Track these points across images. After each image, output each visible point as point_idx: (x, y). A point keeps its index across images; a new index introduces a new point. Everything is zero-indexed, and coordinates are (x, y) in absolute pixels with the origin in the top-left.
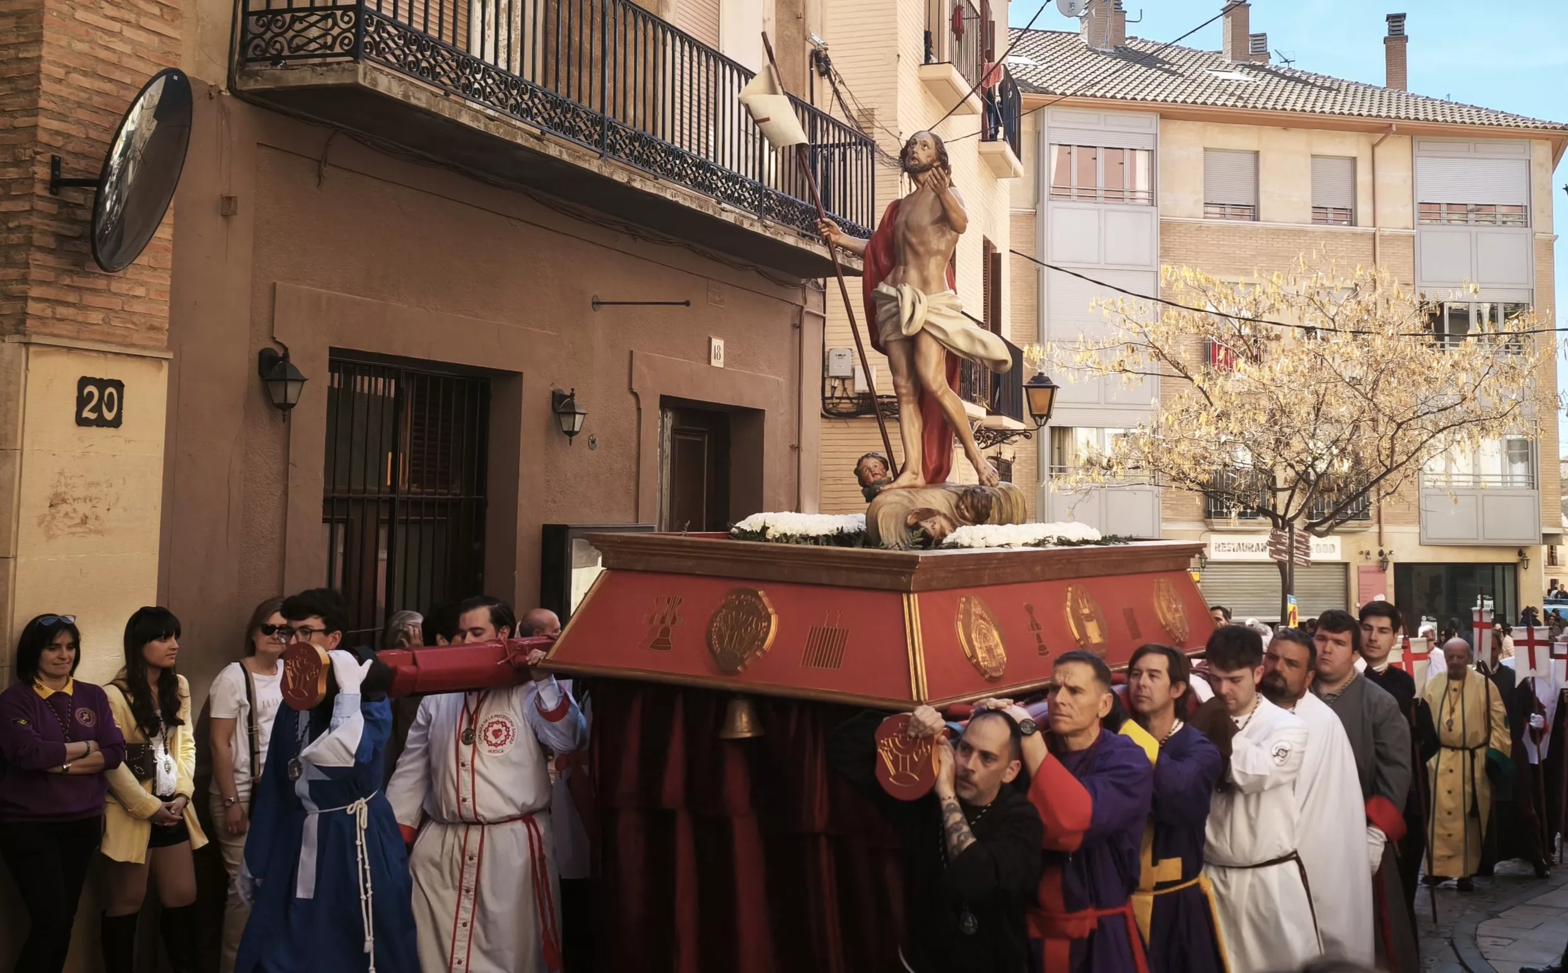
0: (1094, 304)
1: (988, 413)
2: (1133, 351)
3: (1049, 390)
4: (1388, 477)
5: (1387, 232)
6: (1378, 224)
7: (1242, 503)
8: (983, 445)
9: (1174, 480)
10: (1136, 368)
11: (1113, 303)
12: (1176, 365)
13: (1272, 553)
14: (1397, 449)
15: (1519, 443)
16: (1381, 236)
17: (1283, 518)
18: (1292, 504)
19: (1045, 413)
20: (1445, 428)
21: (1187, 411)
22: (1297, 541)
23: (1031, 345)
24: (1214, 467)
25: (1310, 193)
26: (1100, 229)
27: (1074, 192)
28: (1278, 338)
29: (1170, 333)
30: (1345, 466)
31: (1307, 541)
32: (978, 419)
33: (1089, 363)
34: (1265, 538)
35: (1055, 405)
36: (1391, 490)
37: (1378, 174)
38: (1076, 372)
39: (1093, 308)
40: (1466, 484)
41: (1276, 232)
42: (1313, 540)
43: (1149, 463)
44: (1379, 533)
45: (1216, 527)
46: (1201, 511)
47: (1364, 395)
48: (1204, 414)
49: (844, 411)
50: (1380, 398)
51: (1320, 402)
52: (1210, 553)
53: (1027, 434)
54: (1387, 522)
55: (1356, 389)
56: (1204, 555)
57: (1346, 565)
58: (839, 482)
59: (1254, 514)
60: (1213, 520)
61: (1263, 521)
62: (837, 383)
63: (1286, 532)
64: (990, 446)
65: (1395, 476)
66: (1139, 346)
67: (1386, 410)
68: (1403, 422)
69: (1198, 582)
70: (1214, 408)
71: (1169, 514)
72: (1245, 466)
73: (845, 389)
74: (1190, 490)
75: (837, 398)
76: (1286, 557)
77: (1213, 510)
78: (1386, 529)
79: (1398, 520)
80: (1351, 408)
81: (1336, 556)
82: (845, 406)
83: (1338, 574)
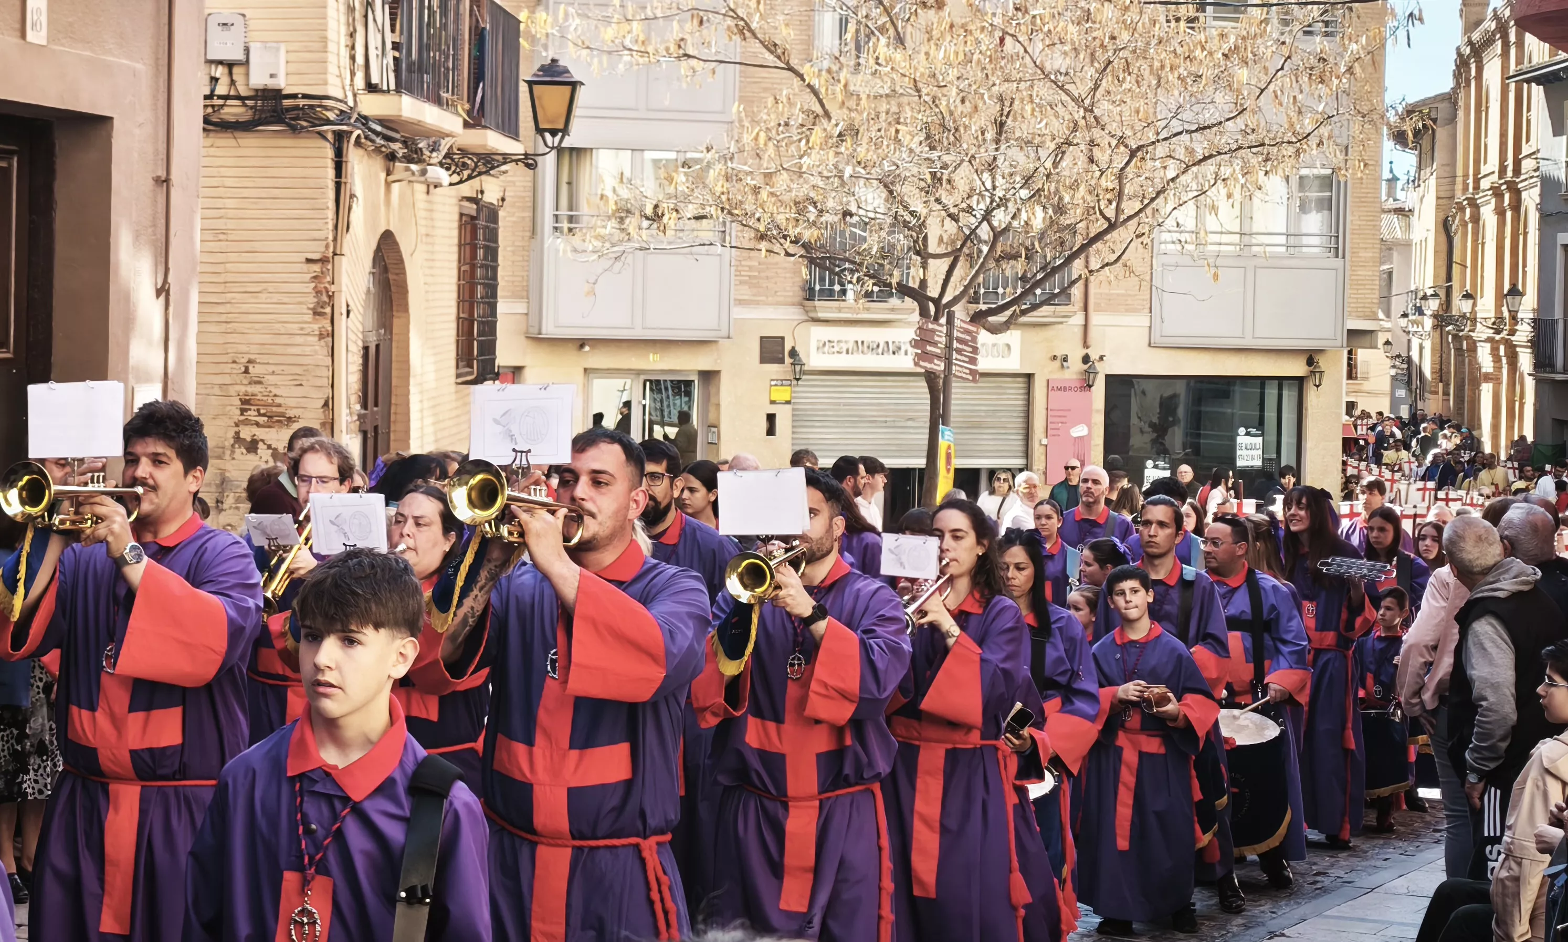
1: (466, 125)
2: (701, 22)
3: (568, 89)
4: (1108, 237)
7: (871, 277)
8: (456, 178)
9: (762, 237)
10: (705, 53)
12: (772, 47)
13: (918, 358)
14: (1126, 191)
15: (1317, 182)
17: (937, 302)
18: (952, 279)
19: (561, 126)
20: (1205, 158)
21: (787, 124)
22: (960, 341)
23: (531, 10)
24: (826, 218)
30: (1039, 218)
31: (974, 339)
32: (448, 136)
33: (627, 43)
34: (906, 334)
35: (576, 112)
36: (1113, 257)
38: (605, 57)
40: (1231, 248)
42: (984, 337)
43: (722, 209)
44: (1086, 326)
45: (821, 315)
46: (797, 289)
47: (1078, 101)
48: (817, 129)
49: (232, 119)
50: (1103, 108)
51: (1005, 113)
52: (808, 356)
53: (529, 161)
54: (1098, 309)
55: (1067, 92)
56: (800, 360)
57: (1029, 377)
58: (222, 237)
59: (891, 295)
60: (817, 303)
61: (904, 305)
62: (220, 72)
63: (941, 325)
64: (466, 180)
65: (1120, 236)
66: (710, 15)
67: (1113, 127)
68: (1139, 148)
69: (788, 403)
70: (833, 122)
71: (745, 293)
72: (878, 216)
73: (233, 82)
74: (788, 254)
75: (220, 97)
76: (939, 366)
77: (818, 287)
78: (1095, 319)
79: (1114, 305)
80: (1055, 124)
81: (1013, 364)
82: (233, 111)
83: (1015, 390)
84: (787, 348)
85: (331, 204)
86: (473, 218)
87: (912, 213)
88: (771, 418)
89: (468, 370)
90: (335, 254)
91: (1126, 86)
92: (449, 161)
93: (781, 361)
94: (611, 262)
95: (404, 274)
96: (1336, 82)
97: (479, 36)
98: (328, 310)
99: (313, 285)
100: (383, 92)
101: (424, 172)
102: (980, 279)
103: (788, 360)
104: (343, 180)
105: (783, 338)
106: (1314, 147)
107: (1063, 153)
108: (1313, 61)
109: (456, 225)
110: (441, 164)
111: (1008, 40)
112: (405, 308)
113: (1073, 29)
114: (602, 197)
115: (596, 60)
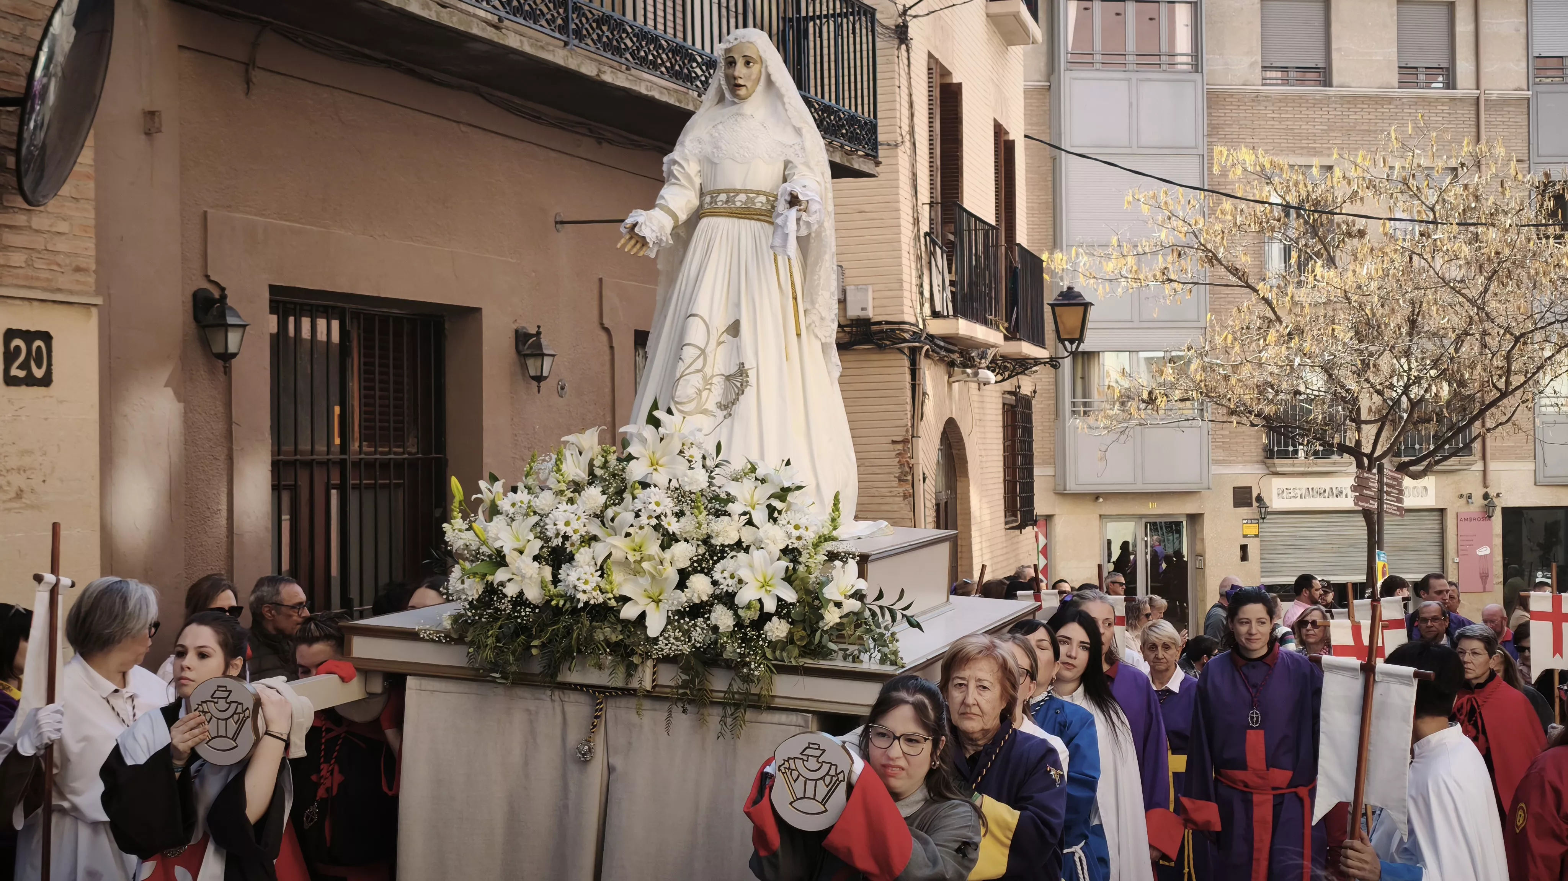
0: (1130, 198)
1: (1006, 338)
2: (1180, 255)
3: (1081, 309)
4: (1501, 403)
5: (1495, 95)
6: (1483, 86)
7: (1318, 439)
8: (1000, 378)
9: (1232, 413)
10: (1183, 277)
11: (1154, 197)
12: (1234, 271)
13: (1357, 500)
14: (1513, 369)
16: (1486, 100)
17: (1370, 456)
18: (1381, 439)
19: (1077, 336)
21: (1248, 328)
22: (1388, 485)
23: (1051, 253)
24: (1282, 396)
25: (1396, 50)
26: (1131, 104)
27: (1098, 58)
28: (1362, 234)
29: (1226, 231)
30: (1445, 391)
31: (1400, 484)
32: (993, 346)
33: (1124, 273)
34: (1347, 482)
35: (1089, 325)
36: (1504, 419)
37: (1483, 21)
38: (1107, 284)
39: (1129, 203)
41: (1353, 100)
42: (1407, 482)
43: (1201, 393)
44: (1485, 472)
45: (1279, 469)
46: (1260, 450)
47: (1473, 302)
48: (1272, 331)
50: (1493, 306)
51: (1416, 313)
52: (1271, 500)
53: (1054, 363)
54: (1495, 458)
55: (1462, 295)
56: (1264, 503)
57: (1442, 511)
59: (1333, 453)
60: (1276, 461)
61: (1343, 460)
63: (1374, 474)
64: (1007, 379)
65: (1510, 402)
66: (1186, 249)
67: (1501, 320)
68: (1522, 335)
69: (1257, 536)
70: (1284, 325)
71: (1220, 455)
72: (1321, 394)
74: (1252, 425)
76: (1373, 505)
77: (1276, 449)
78: (1492, 466)
79: (1507, 455)
80: (1455, 319)
81: (1429, 501)
83: (1432, 522)
84: (1254, 495)
85: (909, 400)
86: (1012, 406)
87: (1347, 391)
88: (1244, 548)
89: (1013, 518)
90: (913, 437)
91: (1509, 288)
92: (993, 365)
93: (1250, 505)
94: (1117, 435)
95: (964, 449)
97: (1012, 273)
98: (910, 478)
99: (898, 459)
100: (944, 317)
101: (976, 374)
102: (1402, 439)
103: (1255, 504)
104: (917, 382)
105: (1251, 488)
107: (1463, 341)
109: (1001, 412)
110: (988, 368)
111: (1416, 258)
112: (965, 474)
113: (1466, 249)
114: (1109, 386)
115: (1101, 286)
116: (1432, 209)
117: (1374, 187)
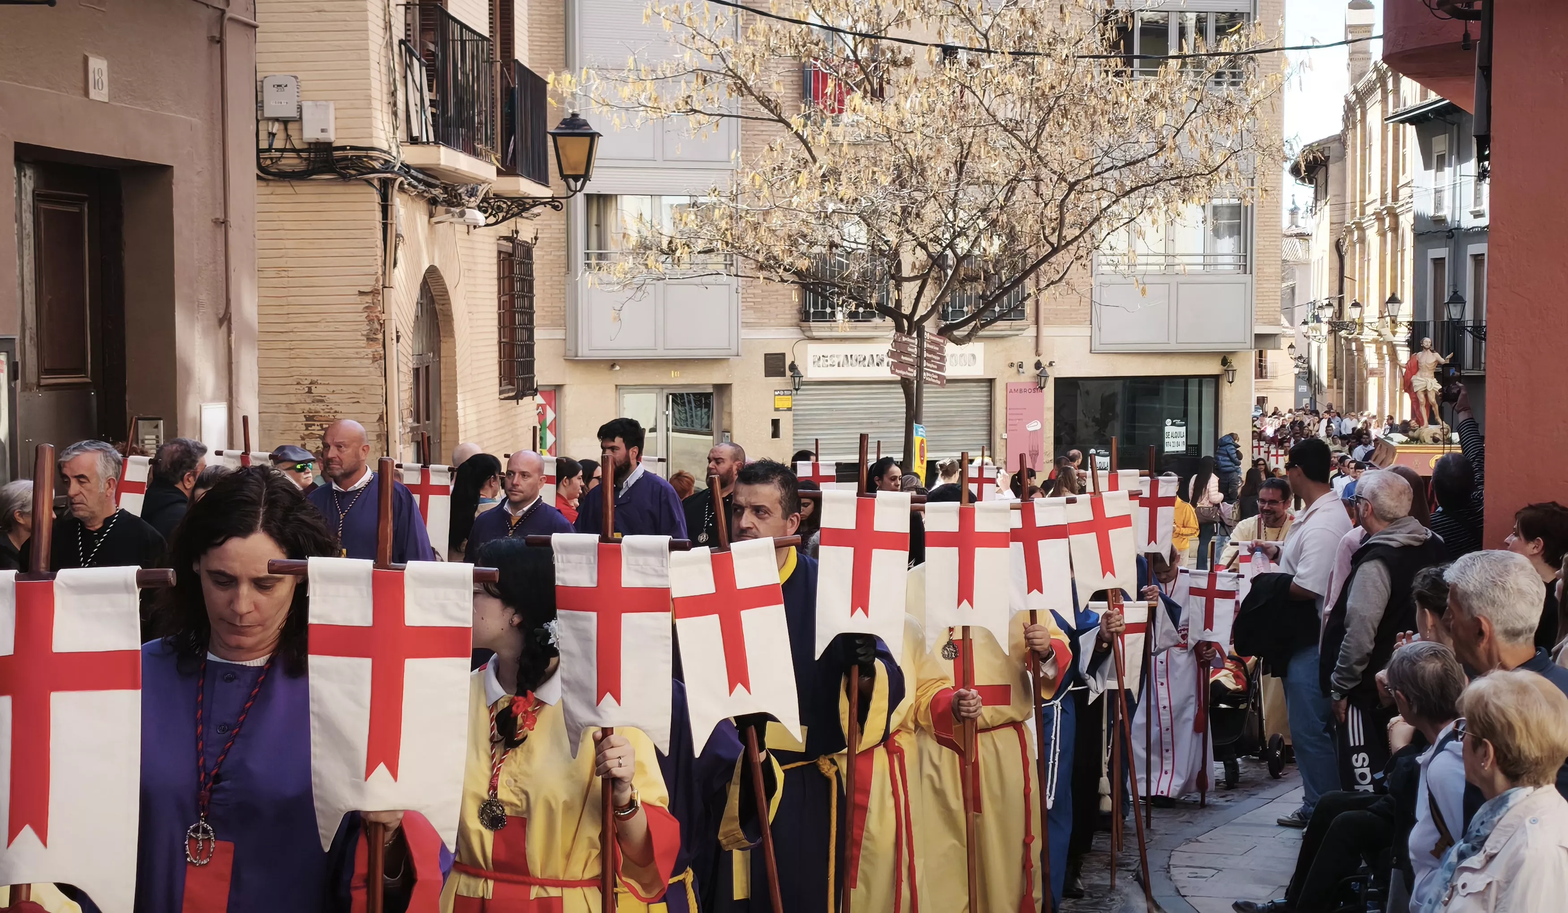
0: (649, 12)
1: (499, 173)
2: (705, 82)
3: (587, 140)
4: (1053, 259)
7: (854, 299)
8: (492, 220)
9: (761, 267)
10: (709, 108)
11: (677, 11)
12: (765, 102)
13: (894, 367)
14: (1067, 221)
15: (1228, 210)
17: (910, 318)
18: (922, 299)
19: (582, 172)
20: (1132, 190)
21: (780, 169)
22: (930, 351)
23: (558, 73)
24: (816, 250)
28: (908, 62)
29: (758, 55)
30: (993, 246)
31: (942, 350)
32: (484, 182)
33: (642, 100)
34: (883, 348)
36: (1057, 277)
38: (623, 113)
39: (647, 17)
40: (1157, 268)
42: (950, 348)
43: (727, 243)
44: (1037, 337)
45: (815, 334)
46: (795, 312)
47: (1025, 144)
48: (805, 173)
49: (289, 169)
50: (1047, 149)
51: (965, 153)
52: (806, 369)
53: (554, 203)
54: (1048, 323)
55: (1017, 137)
56: (799, 373)
57: (991, 382)
58: (283, 274)
59: (873, 315)
60: (812, 324)
61: (884, 324)
62: (276, 128)
63: (914, 338)
64: (502, 221)
65: (1063, 258)
66: (713, 75)
67: (1056, 167)
68: (1077, 182)
69: (789, 409)
70: (818, 165)
71: (751, 317)
72: (860, 246)
73: (288, 137)
74: (783, 281)
75: (277, 150)
76: (912, 373)
77: (812, 310)
78: (1046, 331)
79: (1061, 319)
80: (1008, 164)
81: (978, 371)
82: (290, 162)
83: (979, 394)
84: (788, 363)
85: (380, 243)
86: (510, 255)
87: (886, 242)
88: (775, 423)
89: (510, 387)
90: (384, 287)
91: (1066, 129)
92: (485, 204)
93: (783, 374)
94: (634, 291)
95: (450, 304)
96: (1240, 121)
97: (508, 93)
98: (380, 336)
99: (366, 314)
100: (423, 143)
101: (462, 214)
102: (948, 299)
103: (788, 373)
104: (389, 221)
105: (784, 355)
106: (1224, 177)
107: (1014, 188)
108: (1221, 104)
109: (495, 261)
110: (479, 208)
111: (967, 91)
112: (451, 333)
113: (1018, 82)
114: (624, 235)
115: (615, 115)
116: (985, 36)
117: (923, 8)
